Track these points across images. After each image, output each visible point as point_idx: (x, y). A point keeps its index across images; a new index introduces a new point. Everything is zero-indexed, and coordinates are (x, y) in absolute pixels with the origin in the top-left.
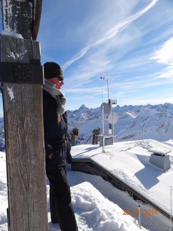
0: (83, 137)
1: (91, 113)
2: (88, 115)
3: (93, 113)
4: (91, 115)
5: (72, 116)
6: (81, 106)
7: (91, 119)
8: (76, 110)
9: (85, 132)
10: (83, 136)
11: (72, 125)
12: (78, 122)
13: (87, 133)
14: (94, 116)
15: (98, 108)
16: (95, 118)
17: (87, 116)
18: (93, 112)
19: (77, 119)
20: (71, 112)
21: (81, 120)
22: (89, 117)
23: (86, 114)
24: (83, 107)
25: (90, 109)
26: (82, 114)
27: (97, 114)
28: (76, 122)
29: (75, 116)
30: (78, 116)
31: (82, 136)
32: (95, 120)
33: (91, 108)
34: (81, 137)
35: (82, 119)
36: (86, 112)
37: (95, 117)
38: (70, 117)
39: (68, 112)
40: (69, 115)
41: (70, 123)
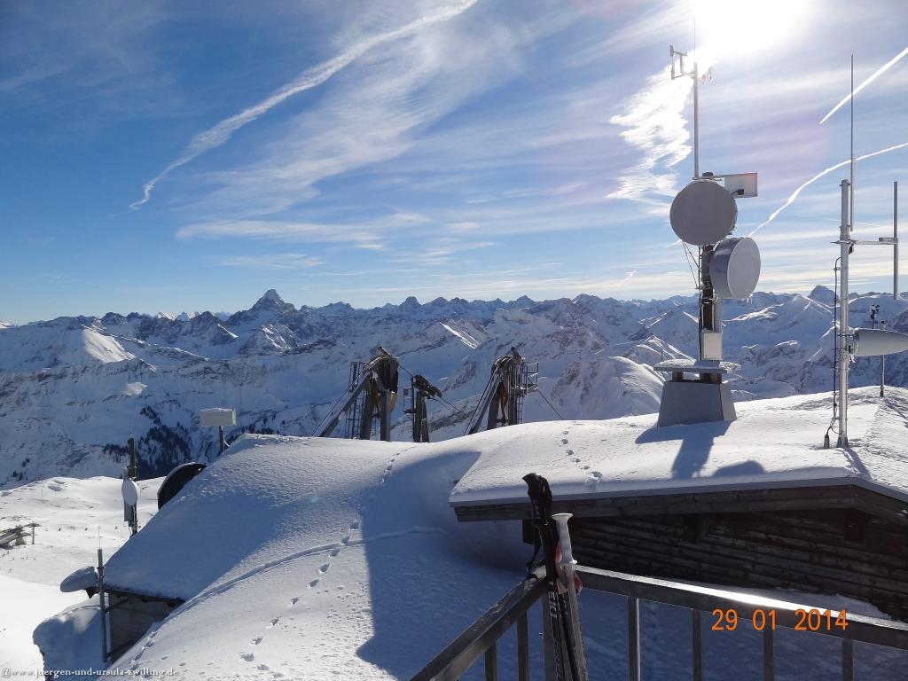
0: (269, 425)
1: (304, 326)
2: (292, 334)
3: (310, 327)
4: (304, 334)
5: (223, 337)
6: (261, 295)
7: (302, 350)
8: (240, 314)
9: (280, 404)
10: (270, 419)
11: (223, 374)
12: (248, 360)
13: (286, 407)
14: (316, 338)
15: (331, 304)
16: (321, 346)
17: (286, 337)
18: (311, 320)
19: (244, 350)
20: (216, 319)
21: (261, 354)
22: (294, 344)
23: (285, 327)
24: (272, 301)
25: (298, 308)
26: (266, 330)
27: (329, 329)
28: (238, 360)
29: (235, 336)
30: (247, 335)
31: (265, 421)
32: (319, 355)
33: (304, 307)
34: (262, 422)
35: (265, 348)
36: (282, 322)
37: (320, 342)
38: (214, 342)
39: (205, 319)
40: (210, 333)
41: (215, 367)
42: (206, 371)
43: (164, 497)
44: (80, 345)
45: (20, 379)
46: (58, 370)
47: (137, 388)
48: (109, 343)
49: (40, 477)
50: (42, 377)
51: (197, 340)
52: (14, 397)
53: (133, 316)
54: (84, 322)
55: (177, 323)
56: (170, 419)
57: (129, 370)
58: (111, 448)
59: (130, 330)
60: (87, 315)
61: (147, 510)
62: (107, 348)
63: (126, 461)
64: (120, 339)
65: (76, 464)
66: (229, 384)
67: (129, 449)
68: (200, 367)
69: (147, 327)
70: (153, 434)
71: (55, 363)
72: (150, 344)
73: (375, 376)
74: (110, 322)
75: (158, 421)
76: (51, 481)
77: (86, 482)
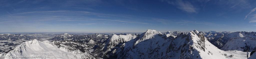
38: (253, 35)
39: (253, 32)
40: (253, 34)
41: (253, 38)
42: (252, 39)
43: (251, 54)
44: (239, 35)
45: (233, 38)
46: (236, 38)
47: (244, 41)
48: (242, 35)
49: (234, 50)
50: (235, 38)
51: (251, 35)
52: (232, 40)
53: (244, 32)
54: (239, 32)
55: (249, 33)
56: (248, 45)
57: (244, 38)
58: (241, 48)
59: (244, 33)
60: (240, 31)
61: (249, 56)
62: (241, 36)
63: (243, 49)
64: (243, 34)
65: (237, 49)
66: (255, 41)
67: (243, 48)
68: (252, 38)
69: (246, 33)
70: (246, 46)
71: (236, 37)
72: (246, 35)
74: (242, 32)
75: (246, 45)
76: (235, 50)
77: (238, 51)
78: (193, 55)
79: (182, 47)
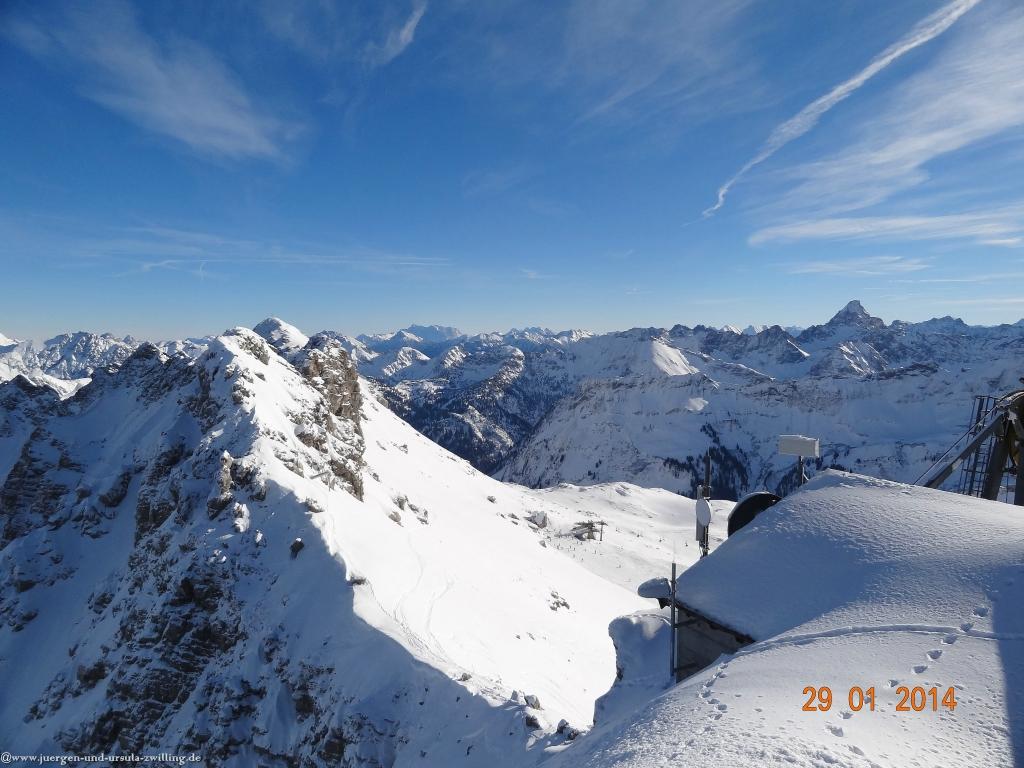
0: (840, 461)
1: (894, 345)
2: (878, 355)
3: (902, 348)
4: (893, 356)
5: (792, 355)
6: (841, 306)
7: (890, 375)
8: (814, 329)
9: (856, 438)
10: (842, 454)
11: (790, 397)
12: (820, 383)
13: (864, 443)
14: (909, 362)
15: (934, 320)
16: (916, 372)
17: (870, 358)
18: (905, 339)
19: (816, 371)
20: (786, 335)
21: (836, 377)
22: (878, 366)
23: (868, 347)
24: (855, 314)
25: (888, 323)
26: (845, 348)
27: (930, 352)
28: (808, 383)
29: (806, 354)
30: (821, 354)
31: (836, 456)
32: (913, 383)
33: (896, 322)
34: (831, 457)
35: (842, 370)
36: (865, 340)
37: (914, 367)
38: (782, 360)
39: (774, 334)
40: (779, 349)
41: (781, 388)
42: (771, 392)
43: (736, 522)
44: (650, 355)
45: (598, 386)
46: (628, 380)
47: (698, 404)
48: (674, 355)
49: (609, 480)
50: (616, 385)
51: (763, 357)
52: (593, 401)
53: (699, 328)
54: (654, 333)
55: (743, 338)
56: (730, 439)
57: (693, 384)
58: (671, 462)
59: (695, 342)
60: (657, 327)
62: (673, 361)
63: (686, 479)
64: (685, 352)
65: (638, 472)
66: (795, 408)
67: (688, 466)
68: (765, 387)
69: (712, 340)
70: (712, 450)
71: (627, 372)
72: (714, 358)
73: (1013, 417)
74: (678, 334)
75: (716, 441)
76: (617, 485)
77: (646, 491)
78: (259, 537)
79: (145, 476)
